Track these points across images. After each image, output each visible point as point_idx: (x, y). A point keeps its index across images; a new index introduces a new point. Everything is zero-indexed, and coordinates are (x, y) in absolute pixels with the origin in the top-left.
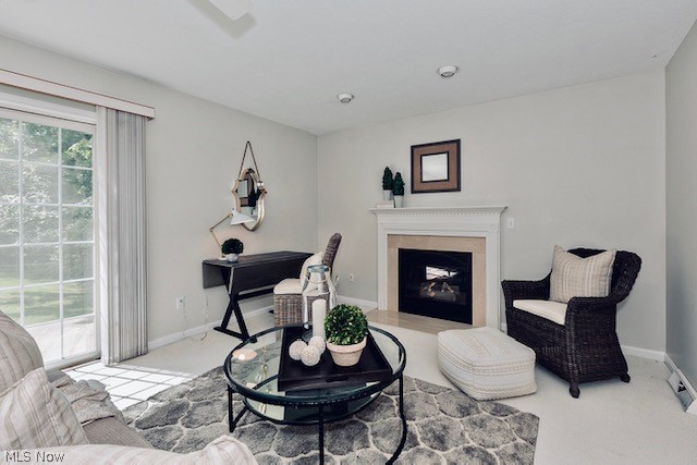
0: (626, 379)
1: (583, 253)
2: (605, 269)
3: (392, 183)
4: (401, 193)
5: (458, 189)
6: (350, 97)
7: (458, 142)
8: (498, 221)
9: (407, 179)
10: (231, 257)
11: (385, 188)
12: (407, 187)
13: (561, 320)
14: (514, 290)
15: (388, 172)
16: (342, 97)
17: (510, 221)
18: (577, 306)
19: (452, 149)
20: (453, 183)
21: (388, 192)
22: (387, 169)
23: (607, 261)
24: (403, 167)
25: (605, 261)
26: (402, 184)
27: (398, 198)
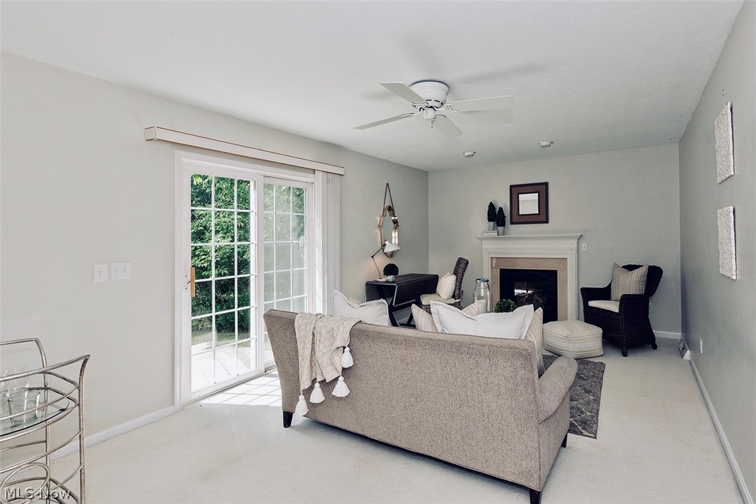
0: (655, 347)
1: (630, 268)
2: (642, 277)
3: (496, 216)
4: (503, 225)
5: (547, 221)
6: (472, 154)
7: (546, 184)
8: (576, 246)
9: (507, 213)
10: (390, 278)
11: (490, 220)
12: (508, 220)
13: (616, 310)
14: (588, 294)
15: (492, 206)
16: (467, 154)
17: (584, 245)
18: (626, 300)
19: (542, 189)
20: (542, 217)
21: (492, 223)
22: (491, 203)
23: (643, 272)
24: (503, 202)
25: (642, 271)
26: (504, 217)
27: (501, 229)
